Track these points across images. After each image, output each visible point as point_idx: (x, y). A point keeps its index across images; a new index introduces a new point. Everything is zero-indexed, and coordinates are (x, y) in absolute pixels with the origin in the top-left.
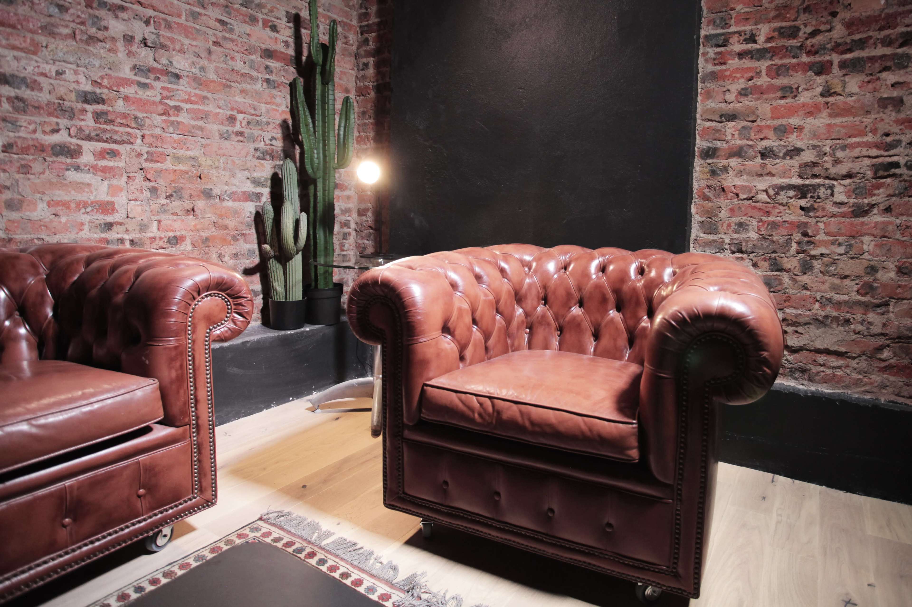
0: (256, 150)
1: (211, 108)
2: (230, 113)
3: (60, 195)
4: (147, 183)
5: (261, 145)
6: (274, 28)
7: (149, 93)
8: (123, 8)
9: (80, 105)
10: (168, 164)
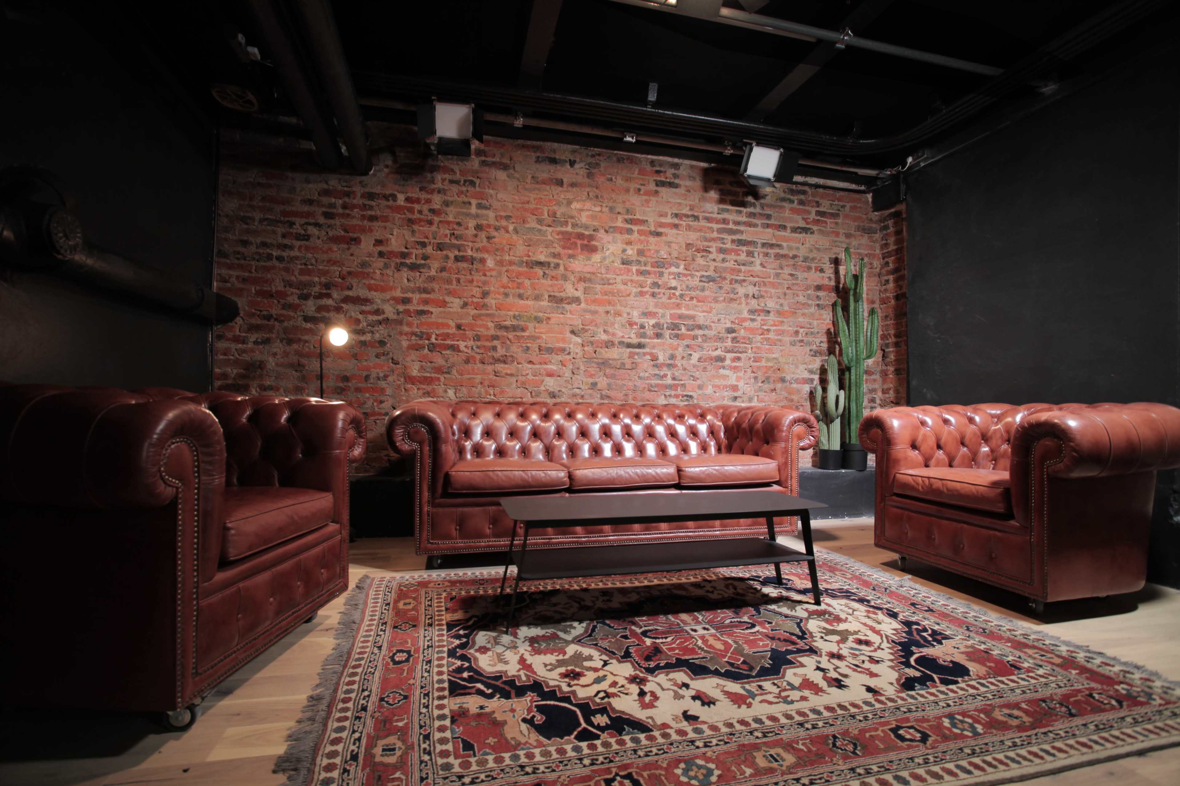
0: (811, 350)
1: (785, 327)
2: (796, 329)
3: (717, 382)
4: (753, 375)
5: (814, 347)
6: (822, 271)
7: (755, 324)
8: (744, 281)
9: (726, 335)
10: (763, 363)
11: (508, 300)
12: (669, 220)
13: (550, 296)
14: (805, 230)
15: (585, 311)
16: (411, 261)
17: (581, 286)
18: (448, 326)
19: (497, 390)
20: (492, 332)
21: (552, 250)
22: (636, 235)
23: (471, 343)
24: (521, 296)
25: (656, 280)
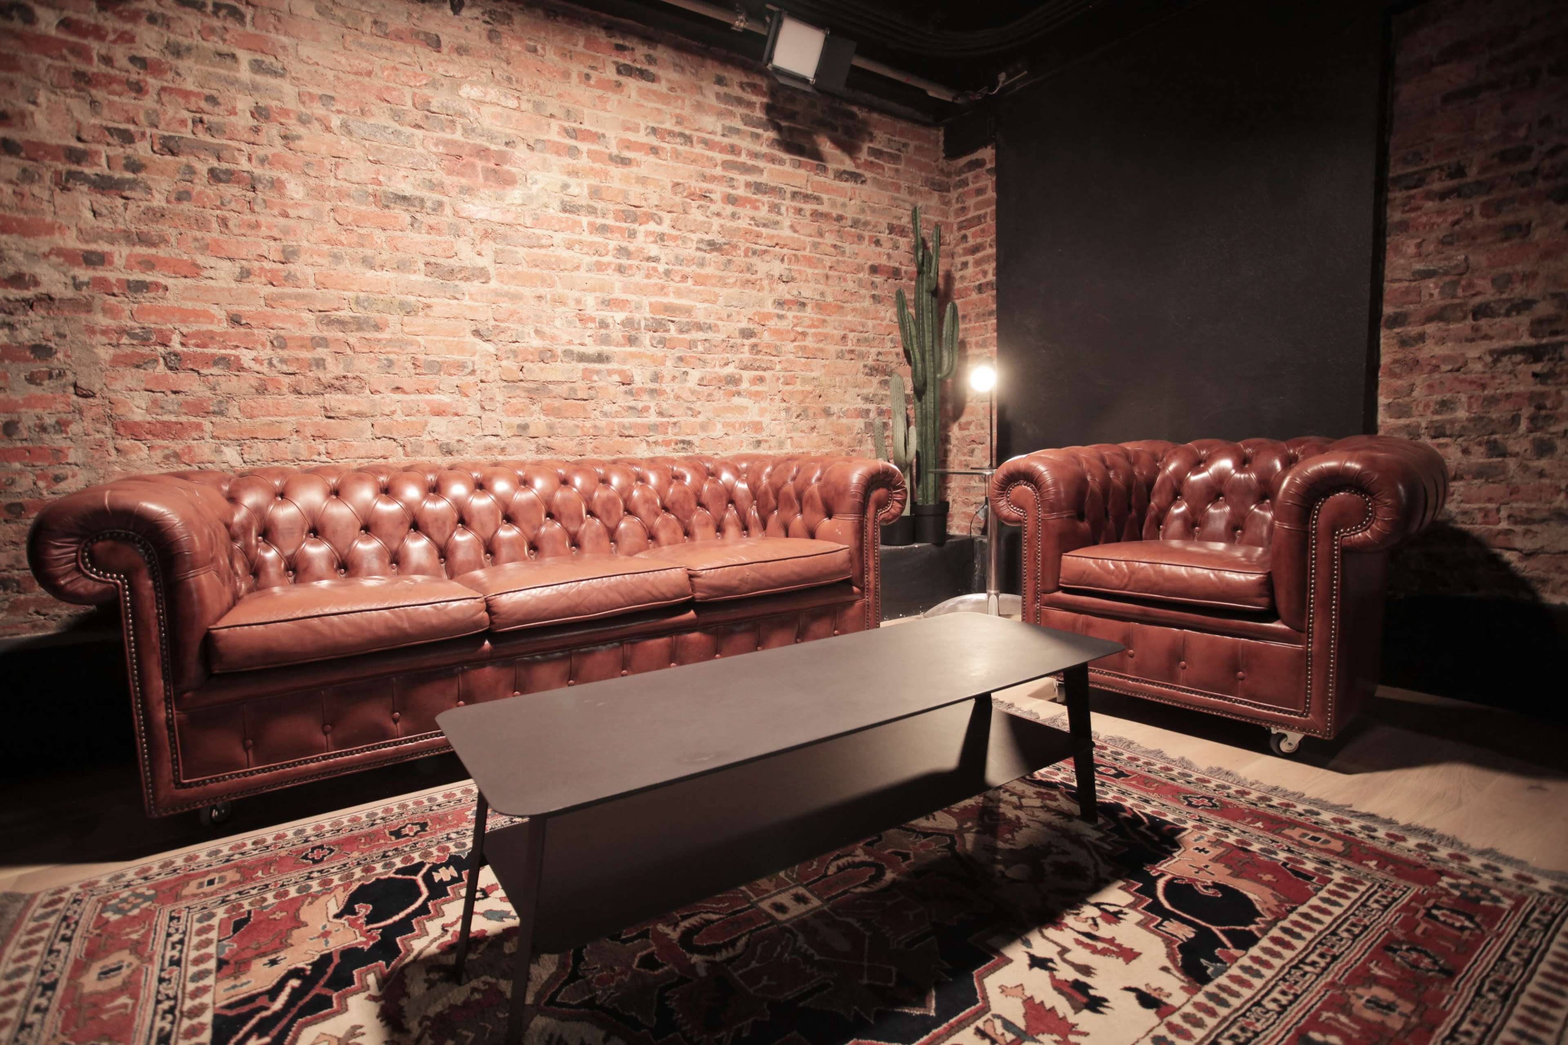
0: (865, 366)
1: (828, 330)
2: (843, 333)
3: (731, 417)
4: (784, 404)
5: (870, 362)
6: (878, 243)
7: (784, 323)
8: (765, 252)
9: (739, 341)
10: (798, 387)
11: (340, 268)
12: (642, 137)
13: (427, 264)
14: (854, 177)
15: (497, 294)
16: (97, 170)
17: (489, 247)
18: (211, 318)
19: (332, 445)
20: (312, 331)
21: (428, 175)
22: (584, 161)
23: (267, 353)
24: (367, 262)
25: (624, 244)
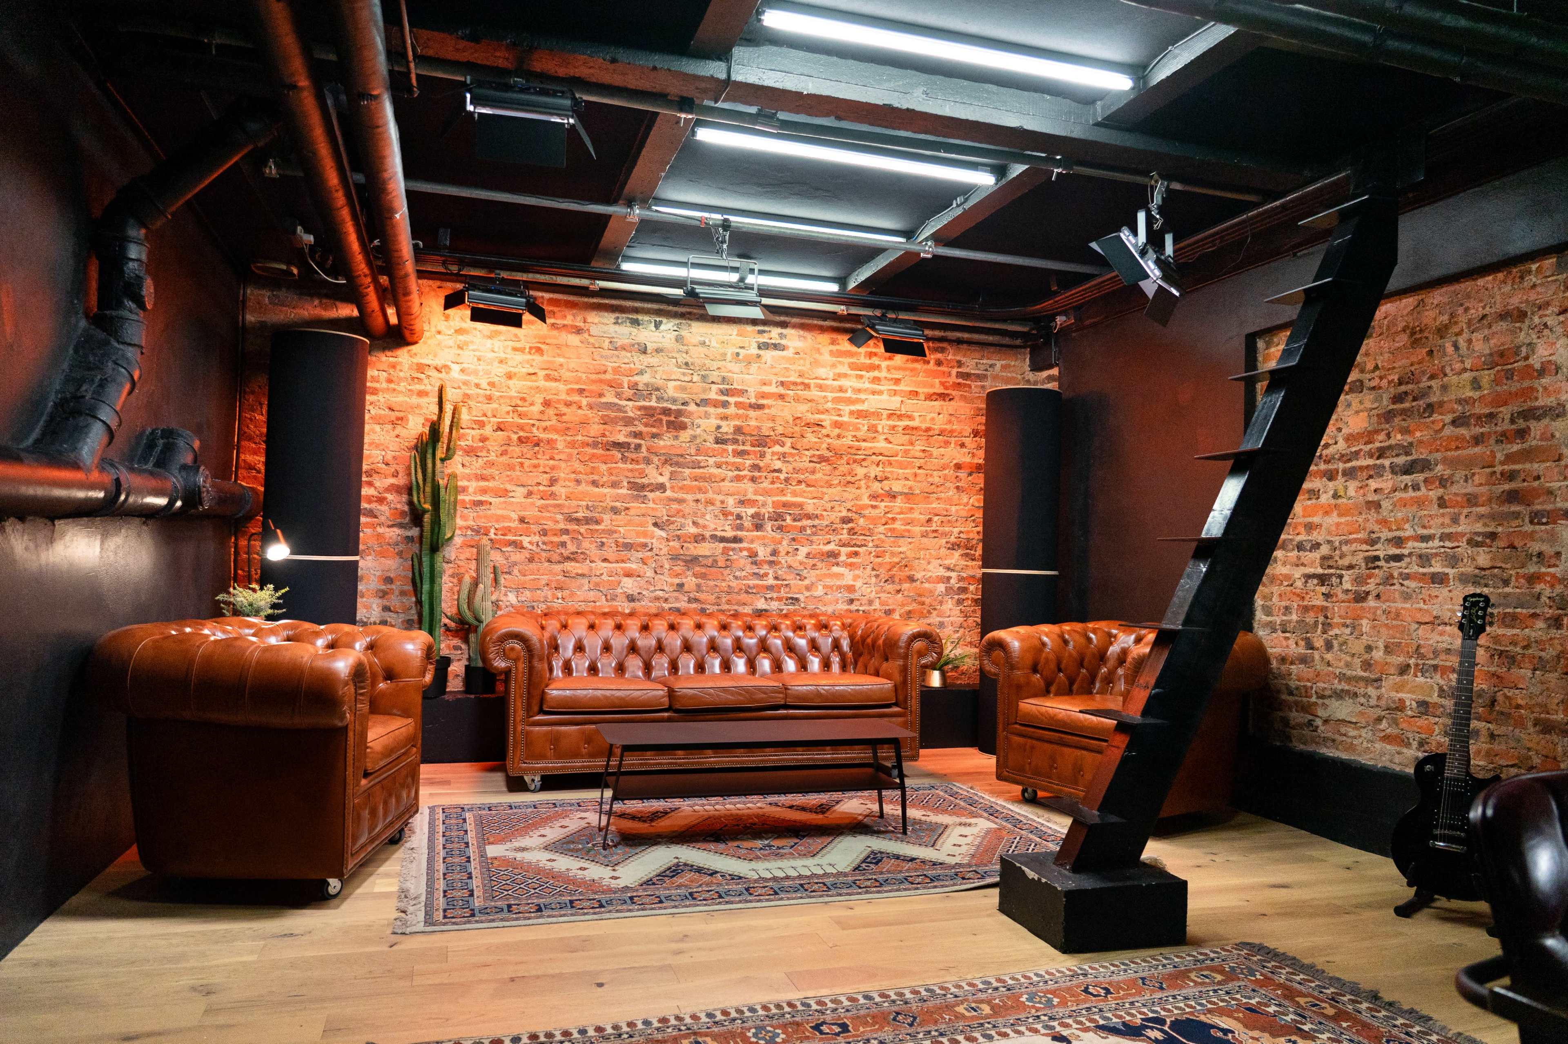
0: (947, 542)
1: (915, 515)
2: (928, 517)
3: (829, 582)
4: (874, 572)
5: (952, 539)
6: (963, 445)
7: (877, 511)
9: (840, 526)
10: (887, 559)
11: (580, 488)
12: (772, 389)
13: (629, 482)
14: (942, 396)
15: (671, 500)
16: (467, 443)
17: (667, 470)
18: (510, 519)
19: (566, 593)
20: (562, 526)
21: (633, 429)
22: (732, 410)
23: (536, 538)
24: (594, 483)
25: (756, 462)
